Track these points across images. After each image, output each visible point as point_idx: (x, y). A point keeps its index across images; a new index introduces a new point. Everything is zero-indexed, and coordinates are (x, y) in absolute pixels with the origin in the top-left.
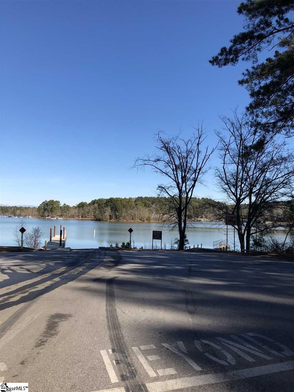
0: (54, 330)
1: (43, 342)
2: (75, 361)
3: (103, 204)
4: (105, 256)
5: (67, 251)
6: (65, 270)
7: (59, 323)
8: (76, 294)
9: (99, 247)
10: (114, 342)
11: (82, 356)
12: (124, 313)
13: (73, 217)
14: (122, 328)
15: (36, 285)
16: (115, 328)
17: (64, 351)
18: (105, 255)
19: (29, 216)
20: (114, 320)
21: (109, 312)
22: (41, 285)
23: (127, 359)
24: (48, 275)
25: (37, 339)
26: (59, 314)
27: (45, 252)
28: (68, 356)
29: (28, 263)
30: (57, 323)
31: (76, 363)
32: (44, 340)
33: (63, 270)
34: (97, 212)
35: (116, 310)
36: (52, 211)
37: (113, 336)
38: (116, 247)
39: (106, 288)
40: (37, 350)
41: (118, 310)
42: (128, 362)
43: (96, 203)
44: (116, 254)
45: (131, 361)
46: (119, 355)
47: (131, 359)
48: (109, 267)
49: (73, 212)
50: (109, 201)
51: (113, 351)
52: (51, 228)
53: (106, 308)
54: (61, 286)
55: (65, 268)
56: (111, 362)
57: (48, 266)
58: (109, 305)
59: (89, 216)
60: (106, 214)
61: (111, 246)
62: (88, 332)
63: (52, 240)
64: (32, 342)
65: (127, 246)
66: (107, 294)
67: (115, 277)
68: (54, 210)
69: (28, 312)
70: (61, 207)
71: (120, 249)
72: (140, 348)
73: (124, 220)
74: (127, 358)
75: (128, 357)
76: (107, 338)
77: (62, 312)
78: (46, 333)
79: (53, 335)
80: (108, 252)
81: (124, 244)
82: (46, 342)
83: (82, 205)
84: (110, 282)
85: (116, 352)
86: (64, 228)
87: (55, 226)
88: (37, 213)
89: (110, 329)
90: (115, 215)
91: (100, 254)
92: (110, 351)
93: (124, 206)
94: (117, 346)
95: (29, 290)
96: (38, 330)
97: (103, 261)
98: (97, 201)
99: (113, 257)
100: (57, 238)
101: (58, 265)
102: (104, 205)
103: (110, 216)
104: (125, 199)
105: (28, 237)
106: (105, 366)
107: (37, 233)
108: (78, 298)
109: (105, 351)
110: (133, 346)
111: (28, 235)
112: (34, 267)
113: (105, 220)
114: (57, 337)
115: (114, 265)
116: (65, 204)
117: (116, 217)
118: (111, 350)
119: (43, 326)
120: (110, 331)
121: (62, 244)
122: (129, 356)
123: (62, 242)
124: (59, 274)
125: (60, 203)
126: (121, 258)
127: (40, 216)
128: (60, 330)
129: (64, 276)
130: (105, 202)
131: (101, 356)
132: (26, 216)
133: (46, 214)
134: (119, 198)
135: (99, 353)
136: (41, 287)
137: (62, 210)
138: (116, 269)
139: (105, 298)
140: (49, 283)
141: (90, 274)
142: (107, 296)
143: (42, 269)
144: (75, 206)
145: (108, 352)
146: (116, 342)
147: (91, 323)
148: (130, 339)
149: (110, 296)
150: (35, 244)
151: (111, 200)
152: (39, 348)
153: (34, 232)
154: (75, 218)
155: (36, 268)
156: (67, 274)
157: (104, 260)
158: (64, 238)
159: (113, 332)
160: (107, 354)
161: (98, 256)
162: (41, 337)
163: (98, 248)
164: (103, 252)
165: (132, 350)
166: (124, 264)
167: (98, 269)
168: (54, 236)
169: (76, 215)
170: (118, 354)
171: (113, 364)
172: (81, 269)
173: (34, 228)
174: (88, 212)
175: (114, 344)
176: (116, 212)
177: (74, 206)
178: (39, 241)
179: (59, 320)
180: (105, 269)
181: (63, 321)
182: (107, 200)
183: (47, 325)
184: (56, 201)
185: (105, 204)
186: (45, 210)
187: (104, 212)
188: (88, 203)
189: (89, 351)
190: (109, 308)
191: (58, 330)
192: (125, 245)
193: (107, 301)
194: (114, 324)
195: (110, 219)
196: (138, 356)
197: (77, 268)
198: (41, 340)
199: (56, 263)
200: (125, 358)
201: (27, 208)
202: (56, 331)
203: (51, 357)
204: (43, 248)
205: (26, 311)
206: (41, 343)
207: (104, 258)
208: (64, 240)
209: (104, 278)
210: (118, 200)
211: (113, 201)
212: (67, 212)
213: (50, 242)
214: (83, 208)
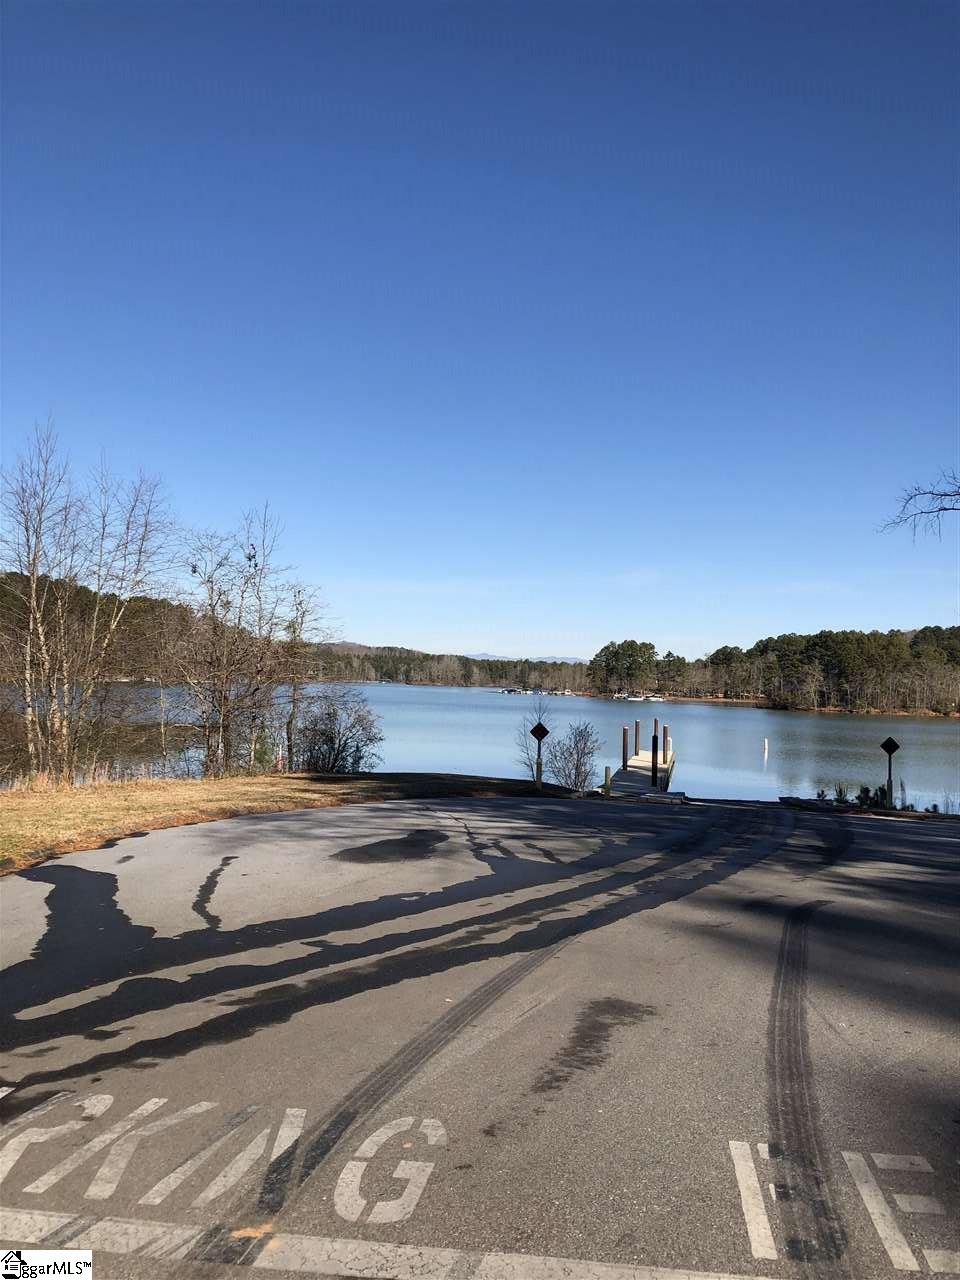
0: (594, 1047)
1: (558, 1079)
2: (643, 1157)
3: (795, 654)
4: (796, 827)
5: (672, 803)
6: (656, 862)
7: (613, 1031)
8: (681, 944)
9: (780, 798)
10: (781, 1122)
11: (668, 1146)
12: (830, 1026)
13: (696, 693)
14: (816, 1077)
15: (564, 903)
16: (792, 1074)
17: (614, 1118)
18: (797, 824)
19: (565, 688)
20: (794, 1045)
21: (777, 1017)
22: (579, 902)
23: (818, 1188)
24: (603, 874)
25: (542, 1068)
26: (618, 1001)
27: (605, 802)
28: (624, 1137)
29: (552, 833)
30: (605, 1027)
31: (644, 1165)
32: (561, 1074)
33: (652, 863)
34: (776, 681)
35: (803, 1012)
36: (632, 675)
37: (779, 1101)
38: (836, 800)
39: (780, 937)
40: (536, 1100)
41: (812, 1017)
42: (819, 1199)
43: (773, 651)
44: (836, 826)
45: (833, 1200)
46: (792, 1169)
47: (835, 1193)
48: (802, 867)
49: (696, 678)
50: (815, 644)
51: (775, 1150)
52: (624, 729)
53: (772, 1001)
54: (636, 915)
55: (658, 855)
56: (762, 1187)
57: (608, 844)
58: (782, 992)
59: (748, 692)
60: (806, 688)
61: (819, 795)
62: (697, 1072)
63: (630, 767)
64: (526, 1074)
65: (879, 800)
66: (781, 956)
67: (820, 903)
68: (638, 673)
69: (528, 980)
70: (658, 663)
71: (851, 807)
72: (874, 1162)
73: (873, 711)
74: (818, 1184)
75: (825, 1184)
76: (760, 1104)
77: (627, 995)
78: (569, 1052)
79: (589, 1063)
80: (806, 815)
81: (865, 791)
82: (566, 1080)
83: (725, 658)
84: (800, 916)
85: (783, 1159)
86: (665, 728)
87: (637, 724)
88: (586, 681)
89: (774, 1073)
90: (839, 691)
91: (778, 820)
92: (764, 1149)
93: (871, 661)
94: (788, 1137)
95: (542, 915)
96: (549, 1040)
97: (786, 845)
98: (776, 641)
99: (821, 833)
100: (642, 759)
101: (638, 847)
102: (798, 656)
103: (822, 694)
104: (875, 635)
105: (558, 754)
106: (739, 1195)
107: (582, 742)
108: (683, 958)
109: (747, 1146)
110: (844, 1149)
111: (558, 748)
112: (566, 845)
113: (804, 707)
114: (601, 1073)
115: (820, 860)
116: (669, 654)
117: (843, 698)
118: (767, 1145)
119: (563, 1032)
120: (774, 1080)
121: (658, 778)
122: (827, 1181)
123: (659, 775)
124: (638, 873)
125: (656, 650)
126: (849, 837)
127: (597, 691)
128: (611, 1051)
129: (651, 883)
130: (802, 647)
131: (730, 1159)
132: (555, 689)
133: (614, 685)
134: (852, 632)
135: (726, 1149)
136: (576, 910)
137: (662, 673)
138: (825, 875)
139: (773, 970)
140: (601, 900)
141: (733, 884)
142: (780, 963)
143: (587, 855)
144: (704, 658)
145: (755, 1152)
146: (786, 1122)
147: (713, 1044)
148: (839, 1123)
149: (791, 966)
150: (578, 774)
151: (824, 639)
152: (544, 1095)
153: (573, 740)
154: (704, 699)
155: (573, 851)
156: (662, 878)
157: (790, 841)
158: (665, 762)
159: (783, 1085)
160: (750, 1156)
161: (771, 828)
162: (555, 1063)
163: (778, 801)
164: (789, 814)
165: (843, 1163)
166: (858, 860)
167: (767, 869)
168: (637, 754)
169: (705, 687)
170: (788, 1164)
171: (766, 1196)
172: (706, 865)
173: (575, 725)
174: (746, 681)
175: (779, 1129)
176: (843, 680)
177: (698, 660)
178: (588, 767)
179: (613, 1019)
180: (787, 870)
181: (626, 1024)
182: (808, 639)
183: (577, 1029)
184: (643, 644)
185: (802, 653)
186: (611, 671)
187: (801, 682)
188: (744, 651)
189: (692, 1134)
190: (782, 1001)
191: (605, 1051)
192: (871, 794)
193: (777, 979)
194: (789, 1061)
195: (822, 704)
196: (859, 1188)
197: (697, 861)
198: (551, 1072)
199: (633, 838)
200: (812, 1183)
201: (557, 667)
202: (600, 1051)
203: (573, 1132)
204: (600, 790)
205: (521, 979)
206: (549, 1083)
207: (791, 836)
208: (665, 766)
209: (779, 900)
210: (847, 638)
211: (830, 643)
212: (679, 679)
213: (624, 772)
214: (728, 666)
